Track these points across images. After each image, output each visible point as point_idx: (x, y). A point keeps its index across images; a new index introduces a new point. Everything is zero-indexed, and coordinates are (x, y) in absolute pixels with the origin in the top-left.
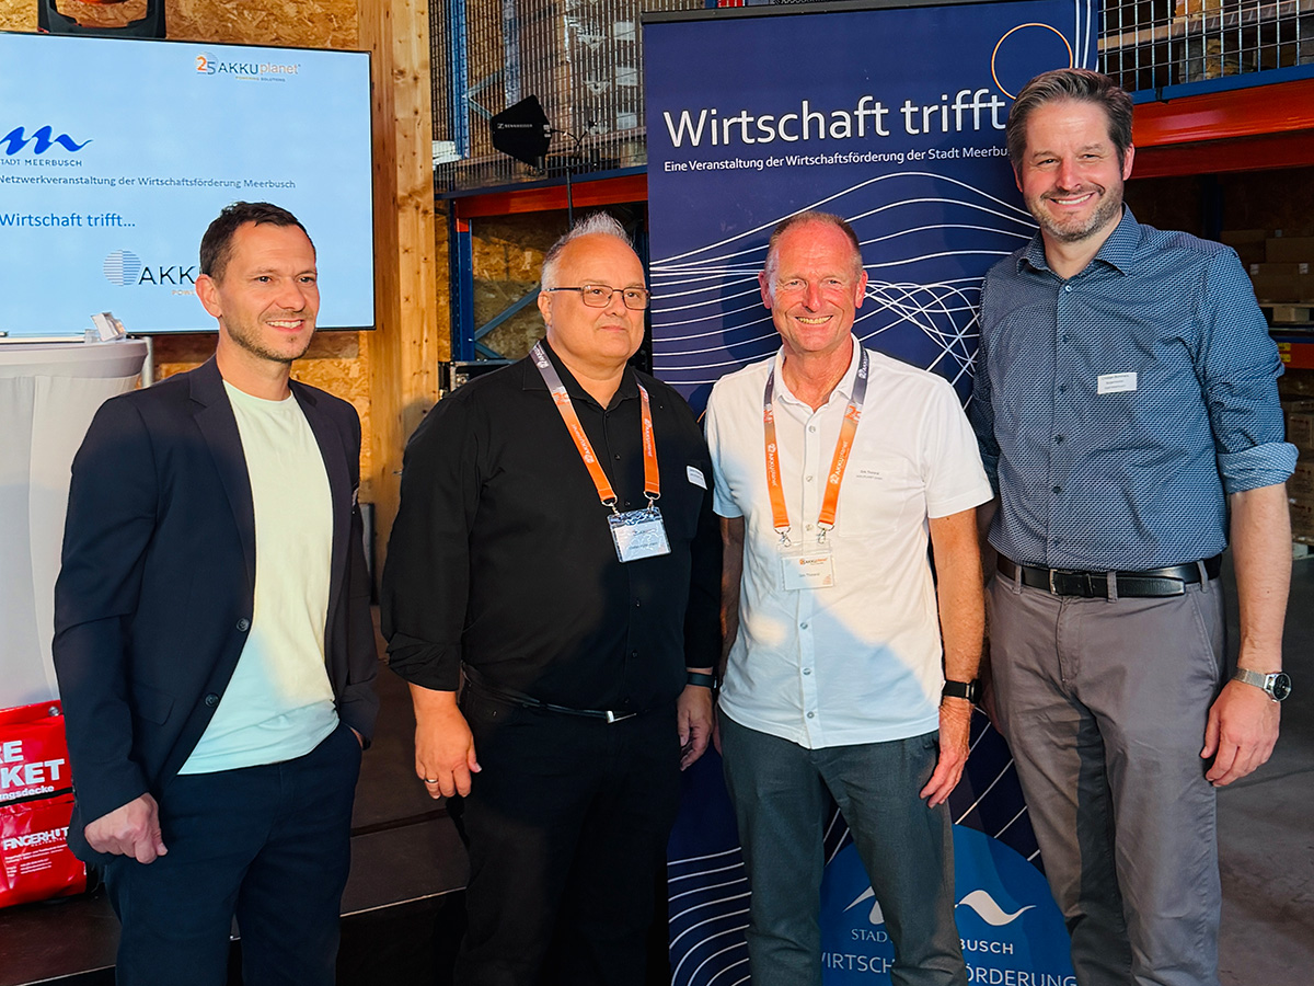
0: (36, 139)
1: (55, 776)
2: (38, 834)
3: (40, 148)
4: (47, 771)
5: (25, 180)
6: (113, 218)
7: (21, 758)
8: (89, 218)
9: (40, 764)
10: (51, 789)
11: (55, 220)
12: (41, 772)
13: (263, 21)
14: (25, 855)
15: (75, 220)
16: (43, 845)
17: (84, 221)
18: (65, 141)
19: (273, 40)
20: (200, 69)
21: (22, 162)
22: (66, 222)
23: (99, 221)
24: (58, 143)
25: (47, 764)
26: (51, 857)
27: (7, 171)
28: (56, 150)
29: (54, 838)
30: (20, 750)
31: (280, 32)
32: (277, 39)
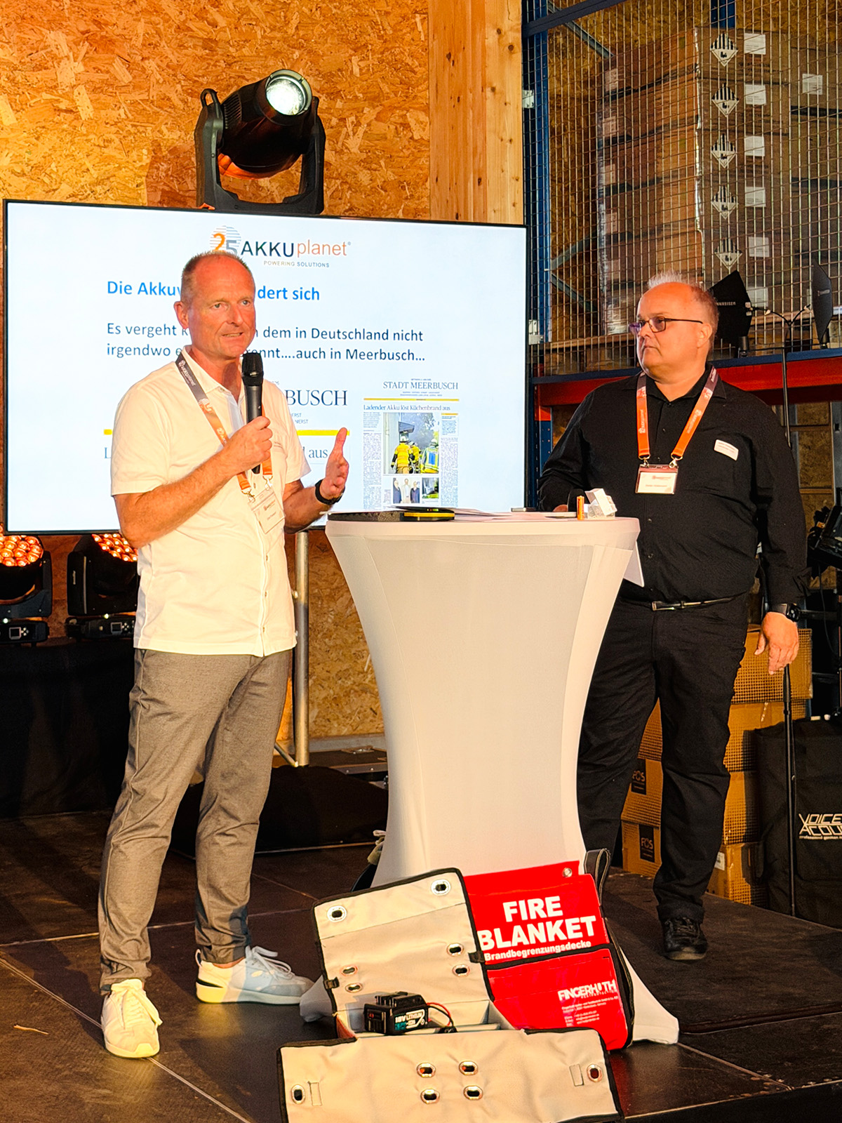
1: (591, 933)
2: (586, 987)
4: (583, 926)
7: (560, 913)
9: (576, 920)
10: (588, 944)
12: (578, 927)
13: (337, 190)
14: (579, 1007)
16: (590, 998)
19: (347, 211)
25: (583, 920)
29: (597, 991)
30: (558, 905)
31: (354, 201)
32: (351, 209)
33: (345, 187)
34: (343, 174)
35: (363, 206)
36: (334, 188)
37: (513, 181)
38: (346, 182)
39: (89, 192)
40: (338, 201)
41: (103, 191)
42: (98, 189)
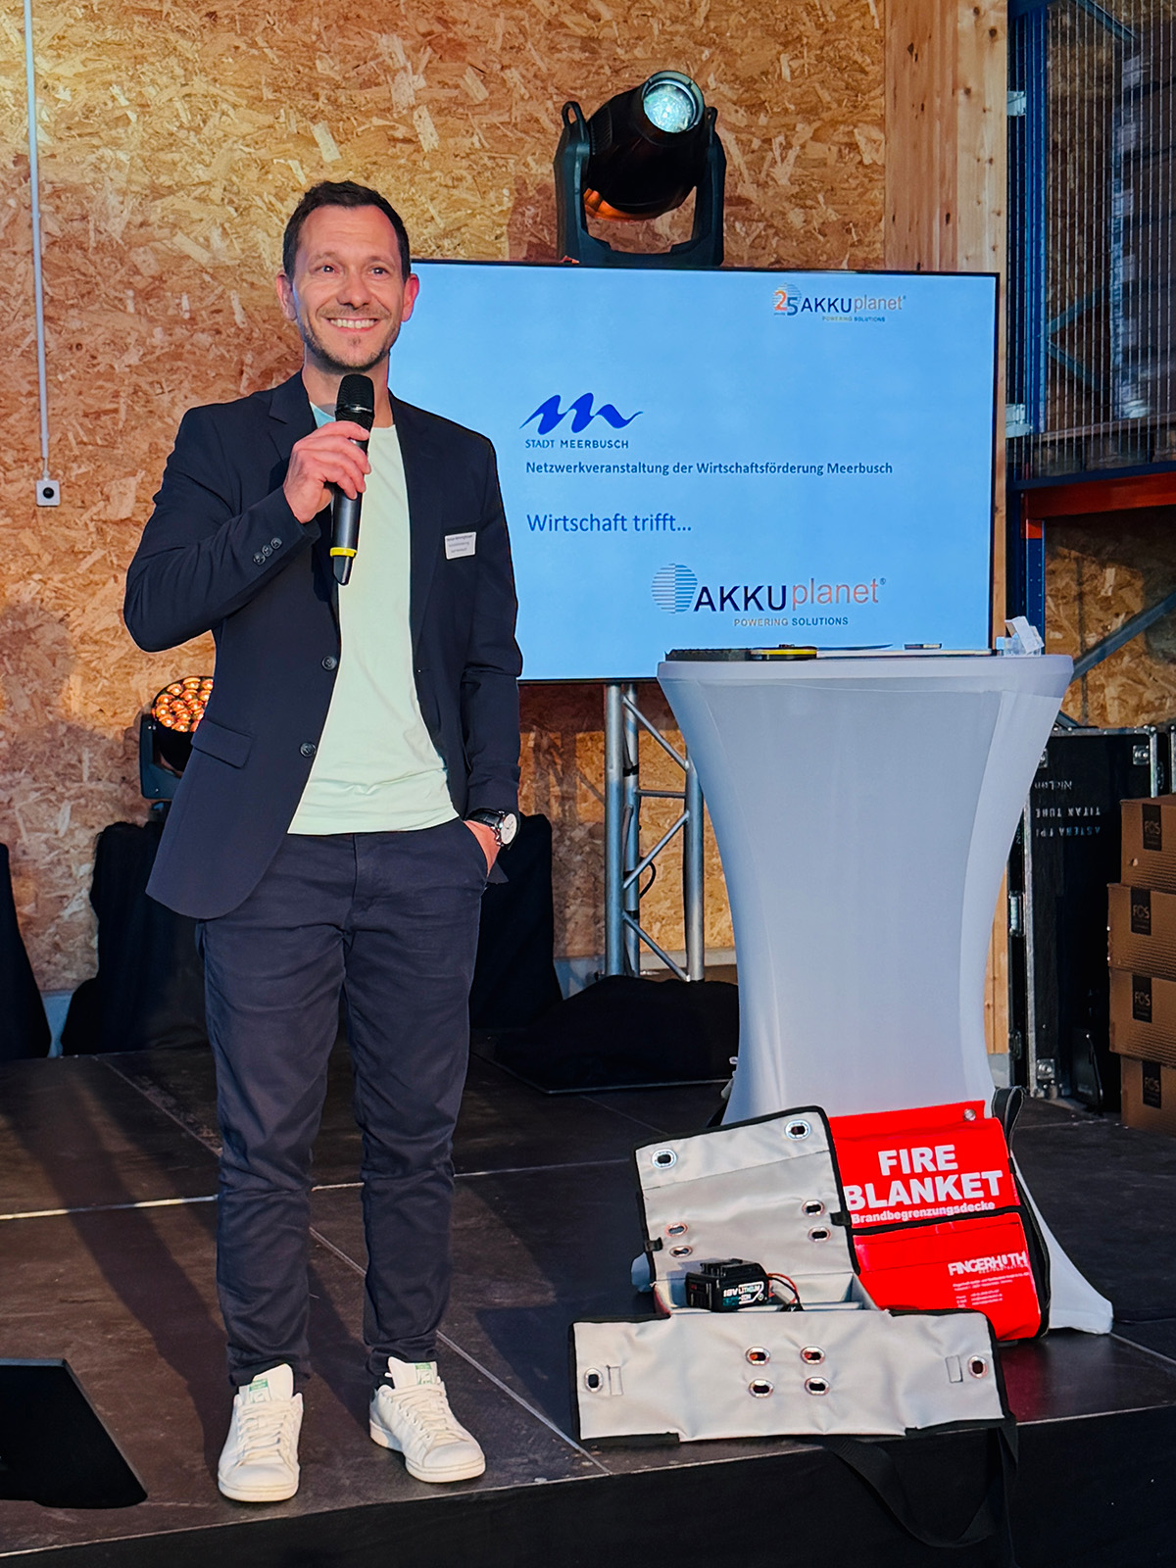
0: (575, 411)
1: (995, 1191)
2: (985, 1260)
3: (579, 425)
4: (985, 1184)
5: (560, 469)
6: (664, 520)
7: (954, 1166)
8: (636, 519)
9: (976, 1175)
10: (991, 1206)
11: (595, 523)
12: (978, 1184)
14: (976, 1284)
15: (619, 523)
16: (991, 1274)
17: (629, 524)
18: (611, 414)
20: (779, 307)
21: (557, 444)
22: (608, 526)
23: (648, 523)
24: (600, 417)
25: (985, 1175)
26: (1001, 1287)
27: (538, 456)
28: (599, 426)
29: (1001, 1265)
30: (952, 1156)
33: (771, 231)
34: (768, 214)
35: (793, 256)
36: (755, 234)
37: (994, 216)
38: (772, 226)
39: (434, 247)
40: (760, 251)
41: (452, 246)
42: (446, 243)
